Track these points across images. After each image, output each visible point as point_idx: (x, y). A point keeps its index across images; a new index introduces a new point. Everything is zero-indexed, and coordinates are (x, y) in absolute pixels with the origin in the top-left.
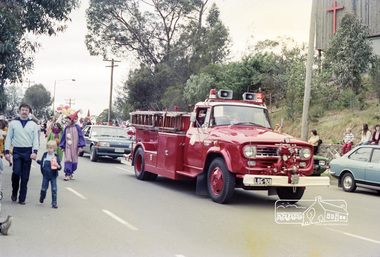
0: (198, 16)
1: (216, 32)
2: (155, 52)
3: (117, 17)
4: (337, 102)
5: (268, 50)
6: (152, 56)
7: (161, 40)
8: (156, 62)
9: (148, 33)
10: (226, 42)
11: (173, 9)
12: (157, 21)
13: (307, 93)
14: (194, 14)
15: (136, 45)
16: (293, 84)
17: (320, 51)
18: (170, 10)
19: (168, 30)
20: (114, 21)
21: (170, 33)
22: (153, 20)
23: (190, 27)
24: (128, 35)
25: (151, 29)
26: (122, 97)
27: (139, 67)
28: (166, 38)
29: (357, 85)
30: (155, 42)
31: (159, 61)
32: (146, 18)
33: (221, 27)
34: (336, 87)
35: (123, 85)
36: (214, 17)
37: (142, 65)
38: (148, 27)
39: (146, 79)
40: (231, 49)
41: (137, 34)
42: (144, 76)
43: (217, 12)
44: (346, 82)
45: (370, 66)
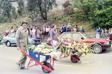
4: (3, 20)
29: (9, 15)
34: (2, 16)
44: (5, 15)
45: (12, 10)
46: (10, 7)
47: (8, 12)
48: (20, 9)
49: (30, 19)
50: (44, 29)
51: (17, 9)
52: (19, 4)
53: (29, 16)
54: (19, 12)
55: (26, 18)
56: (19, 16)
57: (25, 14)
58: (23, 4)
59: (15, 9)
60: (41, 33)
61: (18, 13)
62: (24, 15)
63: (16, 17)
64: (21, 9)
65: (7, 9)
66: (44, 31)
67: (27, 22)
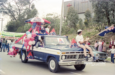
0: (29, 6)
1: (34, 11)
2: (16, 16)
3: (4, 6)
4: (69, 32)
5: (50, 16)
6: (14, 18)
7: (17, 13)
8: (16, 19)
9: (13, 11)
10: (37, 14)
11: (21, 4)
12: (16, 7)
13: (60, 29)
14: (28, 6)
15: (10, 14)
16: (57, 26)
17: (65, 17)
18: (20, 4)
19: (19, 10)
20: (3, 7)
21: (20, 11)
22: (15, 7)
23: (26, 9)
24: (7, 11)
25: (14, 10)
26: (5, 30)
27: (11, 21)
29: (75, 27)
30: (15, 13)
31: (17, 19)
32: (13, 6)
33: (35, 10)
34: (69, 28)
36: (33, 6)
37: (11, 20)
38: (13, 9)
39: (12, 25)
40: (38, 16)
41: (10, 11)
42: (11, 24)
43: (34, 5)
44: (72, 26)
45: (79, 21)
46: (77, 18)
47: (74, 24)
48: (86, 20)
49: (97, 31)
50: (111, 41)
51: (84, 21)
52: (86, 16)
53: (96, 27)
54: (86, 23)
55: (93, 29)
56: (86, 28)
57: (92, 25)
58: (90, 15)
59: (82, 20)
60: (108, 46)
61: (85, 25)
62: (91, 26)
63: (83, 28)
64: (88, 21)
65: (74, 21)
66: (112, 44)
67: (94, 34)
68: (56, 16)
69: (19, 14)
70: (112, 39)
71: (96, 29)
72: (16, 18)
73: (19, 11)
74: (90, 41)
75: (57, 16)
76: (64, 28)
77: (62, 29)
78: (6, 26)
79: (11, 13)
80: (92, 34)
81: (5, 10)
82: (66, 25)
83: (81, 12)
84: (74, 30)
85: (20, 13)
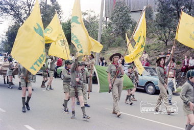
2: (23, 17)
4: (114, 43)
6: (20, 19)
7: (26, 10)
8: (23, 22)
9: (19, 7)
10: (60, 12)
12: (24, 1)
15: (13, 13)
16: (93, 34)
17: (107, 18)
19: (29, 5)
21: (31, 7)
23: (41, 4)
24: (8, 7)
26: (4, 40)
28: (28, 9)
29: (124, 35)
30: (23, 11)
33: (57, 5)
34: (113, 36)
35: (5, 34)
37: (15, 23)
38: (19, 4)
40: (62, 16)
41: (13, 7)
44: (118, 33)
45: (131, 25)
46: (128, 21)
47: (123, 29)
49: (161, 42)
50: (186, 60)
53: (160, 36)
55: (155, 40)
57: (152, 32)
59: (136, 24)
60: (180, 68)
62: (151, 34)
65: (122, 25)
66: (186, 64)
67: (156, 47)
68: (92, 15)
69: (28, 12)
70: (186, 57)
71: (160, 39)
72: (23, 19)
73: (29, 8)
74: (149, 59)
75: (95, 17)
76: (105, 38)
77: (101, 38)
78: (6, 33)
79: (14, 11)
80: (153, 47)
81: (5, 6)
82: (108, 32)
83: (134, 10)
84: (122, 41)
85: (30, 10)
